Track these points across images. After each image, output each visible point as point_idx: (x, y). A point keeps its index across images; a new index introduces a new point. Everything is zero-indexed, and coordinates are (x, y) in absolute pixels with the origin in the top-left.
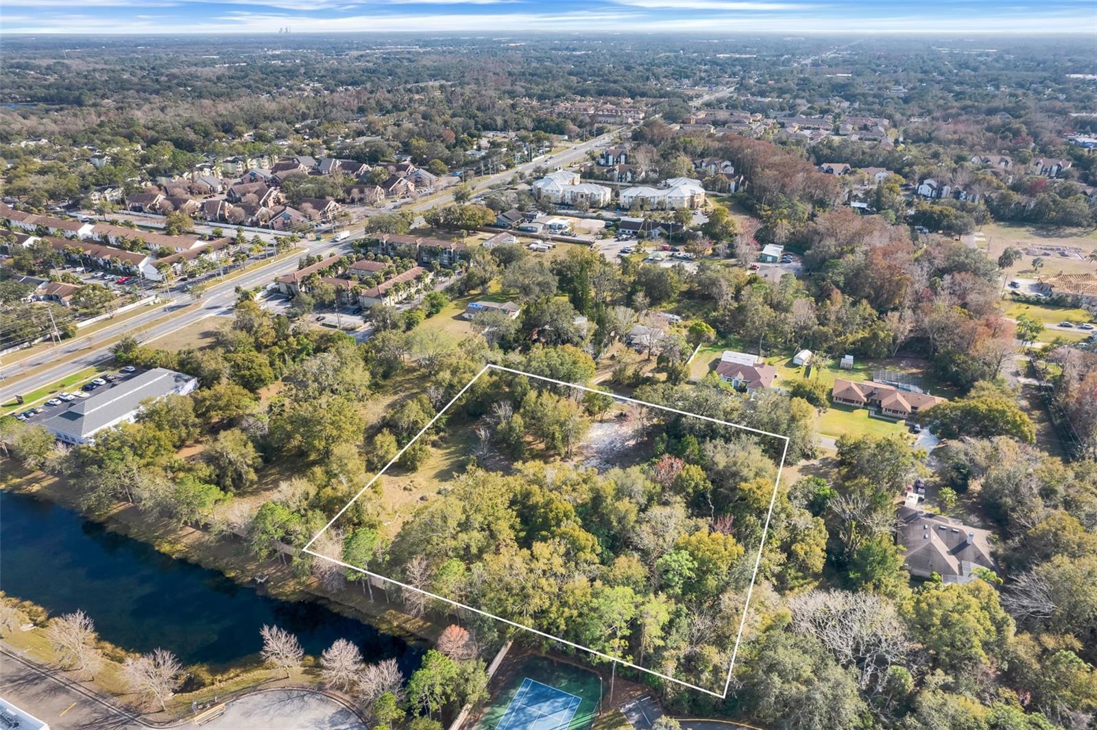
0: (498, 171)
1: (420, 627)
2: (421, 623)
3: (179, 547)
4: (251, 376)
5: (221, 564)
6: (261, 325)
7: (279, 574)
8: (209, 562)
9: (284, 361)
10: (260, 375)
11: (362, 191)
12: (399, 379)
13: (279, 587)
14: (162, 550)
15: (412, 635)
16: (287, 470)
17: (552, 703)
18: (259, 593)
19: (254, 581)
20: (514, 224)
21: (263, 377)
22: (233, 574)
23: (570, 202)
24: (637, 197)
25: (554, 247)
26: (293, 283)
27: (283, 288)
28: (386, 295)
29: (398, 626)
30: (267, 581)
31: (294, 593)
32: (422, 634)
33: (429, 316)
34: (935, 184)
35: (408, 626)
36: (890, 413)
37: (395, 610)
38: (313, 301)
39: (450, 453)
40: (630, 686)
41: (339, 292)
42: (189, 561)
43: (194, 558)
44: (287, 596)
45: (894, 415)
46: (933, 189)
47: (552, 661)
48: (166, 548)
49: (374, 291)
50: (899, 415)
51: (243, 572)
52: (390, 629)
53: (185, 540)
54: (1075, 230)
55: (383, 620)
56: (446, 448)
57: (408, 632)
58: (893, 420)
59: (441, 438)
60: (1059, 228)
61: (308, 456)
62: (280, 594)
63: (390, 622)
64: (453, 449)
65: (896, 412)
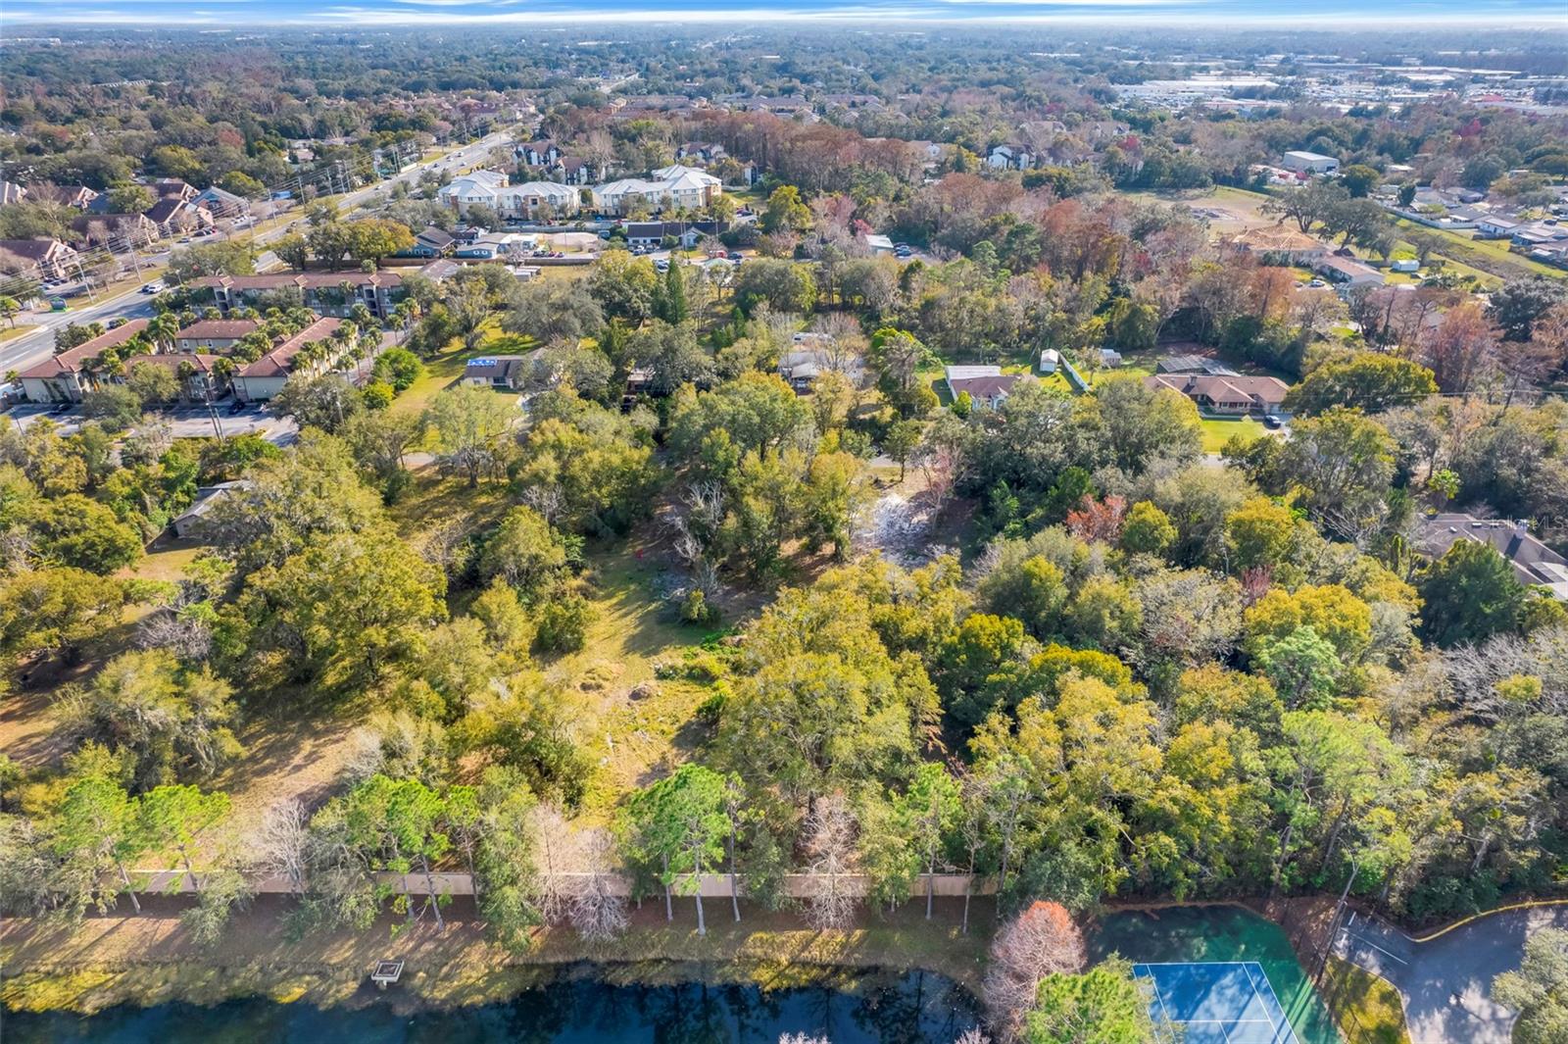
0: (353, 187)
1: (843, 946)
2: (840, 937)
3: (86, 979)
4: (92, 546)
5: (246, 977)
6: (42, 449)
7: (429, 946)
8: (205, 985)
9: (144, 509)
10: (111, 541)
11: (112, 226)
12: (414, 501)
13: (447, 978)
14: (38, 1005)
15: (837, 969)
16: (290, 717)
17: (1220, 993)
18: (403, 1010)
19: (368, 986)
20: (443, 249)
21: (120, 543)
22: (297, 992)
23: (515, 215)
24: (625, 195)
25: (538, 273)
26: (61, 375)
27: (36, 390)
28: (293, 365)
29: (792, 964)
30: (407, 975)
31: (493, 978)
32: (858, 959)
33: (399, 389)
34: (1009, 153)
35: (815, 953)
36: (1226, 409)
37: (763, 929)
38: (136, 399)
39: (621, 604)
40: (1310, 905)
41: (184, 375)
42: (144, 1003)
43: (155, 988)
44: (480, 991)
45: (1232, 410)
46: (1009, 158)
47: (1142, 912)
48: (44, 996)
49: (263, 364)
50: (1239, 409)
51: (322, 975)
52: (780, 975)
53: (99, 955)
54: (1197, 192)
55: (749, 962)
56: (609, 596)
57: (823, 967)
58: (1236, 417)
59: (590, 580)
60: (1178, 190)
61: (320, 679)
62: (459, 993)
63: (770, 962)
64: (621, 596)
65: (1233, 405)
